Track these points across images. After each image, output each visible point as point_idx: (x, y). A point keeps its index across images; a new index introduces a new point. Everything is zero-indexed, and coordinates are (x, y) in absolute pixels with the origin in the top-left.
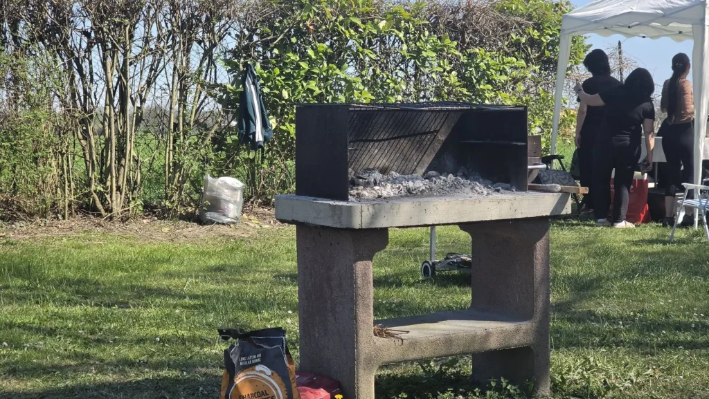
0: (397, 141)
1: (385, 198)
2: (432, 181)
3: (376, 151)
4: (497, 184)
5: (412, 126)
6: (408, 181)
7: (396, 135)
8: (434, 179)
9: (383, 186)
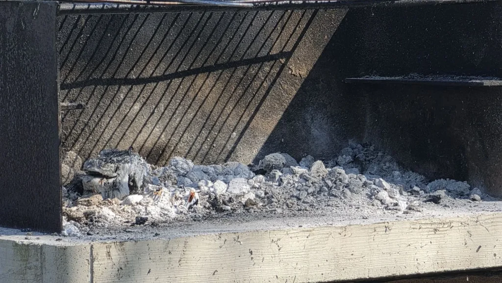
0: (187, 81)
1: (153, 224)
2: (273, 178)
3: (137, 107)
4: (435, 183)
5: (223, 44)
6: (213, 181)
7: (184, 67)
8: (278, 173)
9: (151, 193)
